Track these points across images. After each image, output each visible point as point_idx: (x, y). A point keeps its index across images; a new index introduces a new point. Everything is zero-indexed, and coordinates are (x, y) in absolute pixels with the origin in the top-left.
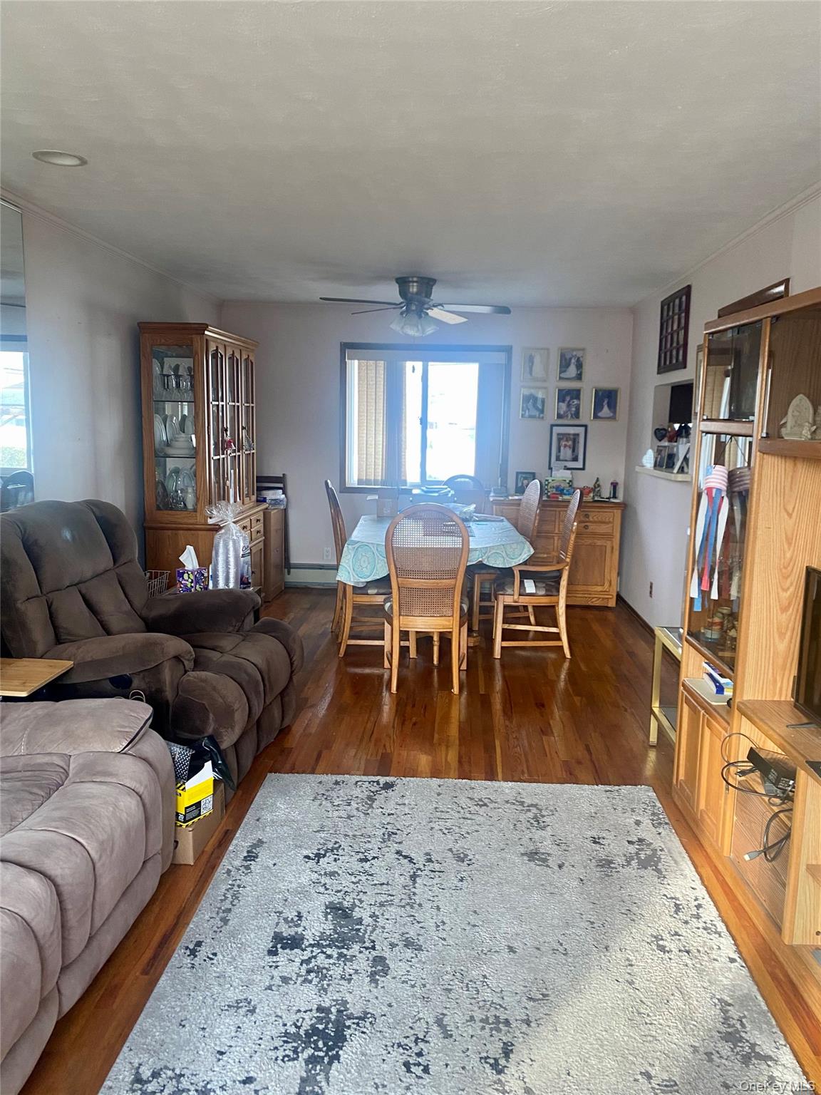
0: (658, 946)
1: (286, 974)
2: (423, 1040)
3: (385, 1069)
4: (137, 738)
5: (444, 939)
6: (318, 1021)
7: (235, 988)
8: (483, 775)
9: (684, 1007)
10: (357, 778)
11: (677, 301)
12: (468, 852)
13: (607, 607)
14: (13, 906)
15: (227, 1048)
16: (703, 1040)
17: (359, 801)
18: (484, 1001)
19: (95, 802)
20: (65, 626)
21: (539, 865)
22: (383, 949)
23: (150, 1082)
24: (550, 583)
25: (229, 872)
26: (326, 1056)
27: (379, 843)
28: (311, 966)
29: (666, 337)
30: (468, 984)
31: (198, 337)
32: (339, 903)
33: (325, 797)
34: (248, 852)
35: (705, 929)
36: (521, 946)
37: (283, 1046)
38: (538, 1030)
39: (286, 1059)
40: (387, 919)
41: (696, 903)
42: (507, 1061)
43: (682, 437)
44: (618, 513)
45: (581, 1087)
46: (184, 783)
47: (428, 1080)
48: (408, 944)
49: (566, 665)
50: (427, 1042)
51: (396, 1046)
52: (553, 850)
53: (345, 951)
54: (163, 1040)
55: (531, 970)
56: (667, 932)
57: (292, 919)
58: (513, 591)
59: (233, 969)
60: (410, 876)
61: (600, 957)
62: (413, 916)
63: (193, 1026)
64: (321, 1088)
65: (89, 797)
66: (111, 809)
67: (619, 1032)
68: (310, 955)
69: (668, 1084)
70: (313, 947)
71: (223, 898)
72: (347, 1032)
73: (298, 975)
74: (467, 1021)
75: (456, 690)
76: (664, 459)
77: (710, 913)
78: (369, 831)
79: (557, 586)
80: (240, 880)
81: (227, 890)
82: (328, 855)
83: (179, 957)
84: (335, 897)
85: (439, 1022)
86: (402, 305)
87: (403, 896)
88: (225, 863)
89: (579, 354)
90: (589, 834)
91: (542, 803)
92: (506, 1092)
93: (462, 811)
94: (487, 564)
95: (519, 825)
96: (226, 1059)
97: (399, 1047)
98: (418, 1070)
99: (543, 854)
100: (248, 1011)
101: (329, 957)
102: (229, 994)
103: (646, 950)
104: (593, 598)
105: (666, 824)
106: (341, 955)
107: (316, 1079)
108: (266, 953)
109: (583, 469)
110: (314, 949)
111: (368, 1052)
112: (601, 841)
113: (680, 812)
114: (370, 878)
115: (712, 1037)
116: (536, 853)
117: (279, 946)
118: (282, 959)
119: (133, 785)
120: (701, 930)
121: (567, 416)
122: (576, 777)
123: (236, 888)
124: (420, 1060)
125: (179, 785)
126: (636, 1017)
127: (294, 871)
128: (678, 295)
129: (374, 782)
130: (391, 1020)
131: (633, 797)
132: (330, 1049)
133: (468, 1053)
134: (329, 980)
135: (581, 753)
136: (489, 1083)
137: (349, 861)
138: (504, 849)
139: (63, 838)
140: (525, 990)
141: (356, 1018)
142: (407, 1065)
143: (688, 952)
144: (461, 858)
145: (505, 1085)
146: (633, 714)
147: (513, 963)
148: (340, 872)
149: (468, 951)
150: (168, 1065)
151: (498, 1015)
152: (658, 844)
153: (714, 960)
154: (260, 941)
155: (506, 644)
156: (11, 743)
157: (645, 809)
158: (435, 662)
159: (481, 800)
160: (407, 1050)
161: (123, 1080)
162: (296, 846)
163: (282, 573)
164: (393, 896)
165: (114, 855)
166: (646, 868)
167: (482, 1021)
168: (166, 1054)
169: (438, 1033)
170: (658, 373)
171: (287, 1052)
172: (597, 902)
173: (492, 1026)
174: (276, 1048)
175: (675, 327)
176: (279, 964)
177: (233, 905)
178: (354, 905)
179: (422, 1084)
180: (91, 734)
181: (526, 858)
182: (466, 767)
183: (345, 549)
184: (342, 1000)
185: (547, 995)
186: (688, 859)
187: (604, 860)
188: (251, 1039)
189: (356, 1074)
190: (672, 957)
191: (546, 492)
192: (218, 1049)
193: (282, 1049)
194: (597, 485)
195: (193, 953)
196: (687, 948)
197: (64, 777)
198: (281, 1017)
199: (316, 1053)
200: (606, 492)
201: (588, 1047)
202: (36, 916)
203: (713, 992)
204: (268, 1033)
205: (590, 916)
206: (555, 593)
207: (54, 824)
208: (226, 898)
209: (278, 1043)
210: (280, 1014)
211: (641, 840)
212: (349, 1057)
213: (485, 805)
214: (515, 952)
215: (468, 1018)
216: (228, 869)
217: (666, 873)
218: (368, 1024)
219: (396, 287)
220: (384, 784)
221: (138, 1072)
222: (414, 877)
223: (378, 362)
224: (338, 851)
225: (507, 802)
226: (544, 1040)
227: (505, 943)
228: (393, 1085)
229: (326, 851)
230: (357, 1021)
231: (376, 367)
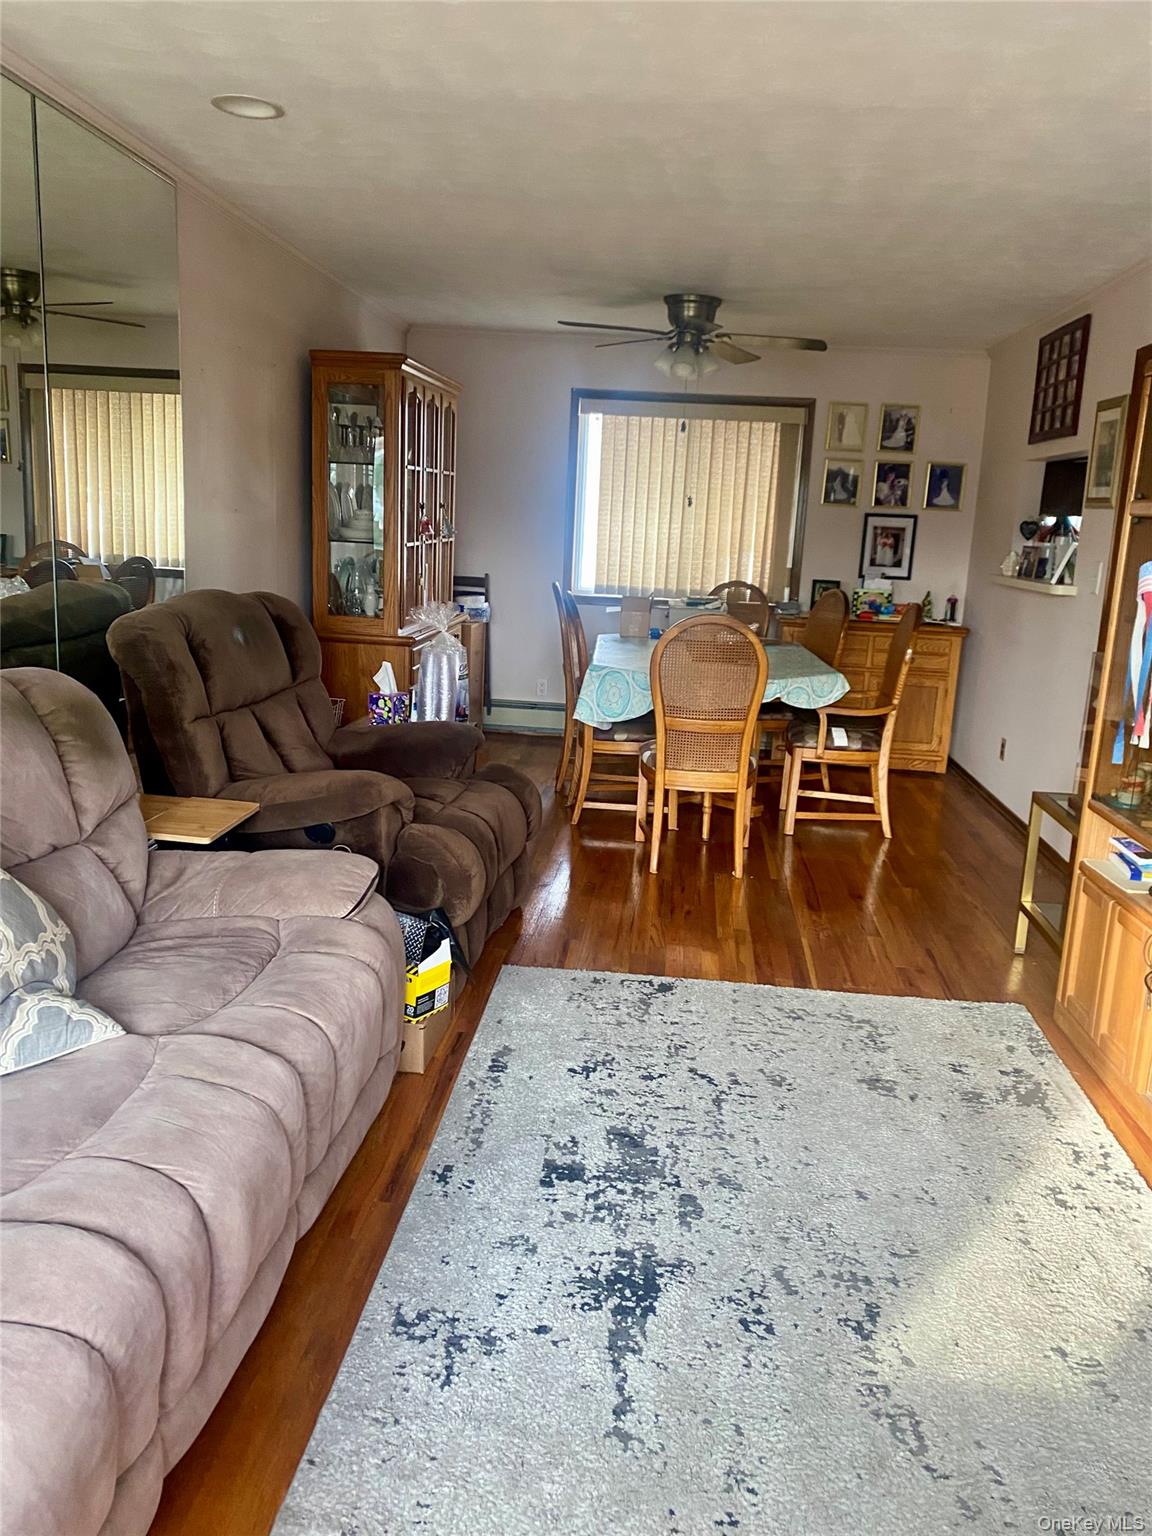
0: (1057, 1200)
1: (568, 1210)
2: (760, 1295)
3: (717, 1327)
4: (364, 901)
5: (770, 1179)
6: (620, 1266)
7: (505, 1223)
8: (792, 982)
9: (1100, 1275)
10: (623, 976)
11: (1067, 339)
12: (786, 1075)
13: (934, 773)
14: (259, 1093)
15: (508, 1291)
16: (1130, 1315)
17: (629, 1005)
18: (834, 1253)
19: (327, 977)
20: (240, 758)
21: (884, 1095)
22: (688, 1185)
23: (417, 1325)
24: (869, 734)
25: (472, 1084)
26: (637, 1307)
27: (665, 1058)
28: (599, 1201)
29: (1046, 391)
30: (809, 1233)
31: (393, 372)
32: (624, 1128)
33: (583, 997)
34: (493, 1061)
35: (1118, 1183)
36: (874, 1191)
37: (578, 1293)
38: (910, 1291)
39: (586, 1307)
40: (691, 1151)
41: (1102, 1151)
42: (875, 1326)
43: (1059, 535)
44: (957, 641)
45: (976, 1360)
46: (417, 965)
47: (774, 1342)
48: (723, 1182)
49: (885, 847)
50: (765, 1298)
51: (726, 1300)
52: (900, 1077)
53: (641, 1186)
54: (424, 1278)
55: (890, 1221)
56: (1066, 1184)
57: (565, 1145)
58: (817, 742)
59: (499, 1201)
60: (713, 1100)
61: (981, 1209)
62: (724, 1149)
63: (460, 1264)
64: (637, 1343)
65: (316, 970)
66: (347, 986)
67: (1017, 1300)
68: (596, 1189)
69: (1089, 1363)
70: (599, 1180)
71: (470, 1115)
72: (660, 1282)
73: (585, 1212)
74: (815, 1276)
75: (738, 872)
76: (1033, 564)
77: (1122, 1163)
78: (648, 1041)
79: (878, 738)
80: (488, 1094)
81: (474, 1106)
82: (599, 1068)
83: (425, 1182)
84: (617, 1122)
85: (778, 1275)
86: (671, 335)
87: (707, 1124)
88: (465, 1074)
89: (911, 413)
90: (947, 1060)
91: (877, 1019)
92: (878, 1360)
93: (769, 1024)
94: (787, 702)
95: (849, 1044)
96: (508, 1303)
97: (730, 1301)
98: (760, 1330)
99: (887, 1081)
100: (527, 1250)
101: (621, 1192)
102: (500, 1229)
103: (1041, 1204)
104: (915, 760)
105: (1050, 1052)
106: (636, 1191)
107: (629, 1334)
108: (538, 1184)
109: (908, 578)
110: (600, 1182)
111: (691, 1305)
112: (964, 1069)
113: (1067, 1038)
114: (659, 1099)
115: (1141, 1312)
116: (878, 1081)
117: (554, 1176)
118: (561, 1192)
119: (367, 958)
120: (1113, 1184)
121: (890, 502)
122: (918, 988)
123: (485, 1104)
124: (759, 1317)
125: (409, 967)
126: (1037, 1281)
127: (558, 1087)
128: (1069, 329)
129: (645, 982)
130: (715, 1271)
131: (1001, 1017)
132: (640, 1299)
133: (822, 1313)
134: (627, 1220)
135: (921, 959)
136: (853, 1350)
137: (626, 1078)
138: (832, 1074)
139: (296, 1018)
140: (887, 1243)
141: (670, 1266)
142: (743, 1322)
143: (1098, 1209)
144: (778, 1083)
145: (875, 1353)
146: (986, 913)
147: (866, 1211)
148: (619, 1091)
149: (804, 1194)
150: (436, 1306)
151: (854, 1271)
152: (1041, 1076)
153: (1134, 1220)
154: (527, 1170)
155: (803, 815)
156: (200, 901)
157: (1019, 1032)
158: (705, 835)
159: (793, 1011)
160: (742, 1306)
161: (382, 1321)
162: (555, 1056)
163: (480, 711)
164: (694, 1123)
165: (355, 1046)
166: (1029, 1106)
167: (834, 1277)
168: (431, 1294)
169: (779, 1288)
170: (1030, 443)
171: (586, 1300)
172: (967, 1144)
173: (849, 1284)
174: (570, 1295)
175: (1062, 376)
176: (556, 1197)
177: (485, 1125)
178: (644, 1133)
179: (767, 1346)
180: (305, 893)
181: (864, 1086)
182: (766, 969)
183: (587, 677)
184: (647, 1243)
185: (916, 1251)
186: (1085, 1096)
187: (971, 1093)
188: (537, 1283)
189: (680, 1330)
190: (1076, 1214)
191: (854, 609)
192: (497, 1292)
193: (579, 1296)
194: (928, 600)
195: (443, 1179)
196: (1096, 1205)
197: (275, 947)
198: (571, 1260)
199: (624, 1303)
200: (939, 612)
201: (978, 1314)
202: (284, 1107)
203: (1138, 1259)
204: (558, 1277)
205: (960, 1160)
206: (875, 748)
207: (281, 999)
208: (474, 1116)
209: (573, 1289)
210: (569, 1256)
211: (1017, 1071)
212: (669, 1310)
213: (799, 1018)
214: (866, 1199)
215: (816, 1273)
216: (471, 1081)
217: (1057, 1113)
218: (685, 1273)
219: (664, 309)
220: (659, 986)
221: (398, 1313)
222: (717, 1102)
223: (631, 418)
224: (611, 1065)
225: (829, 1016)
226: (918, 1303)
227: (851, 1187)
228: (730, 1345)
229: (596, 1064)
230: (671, 1269)
231: (628, 426)
